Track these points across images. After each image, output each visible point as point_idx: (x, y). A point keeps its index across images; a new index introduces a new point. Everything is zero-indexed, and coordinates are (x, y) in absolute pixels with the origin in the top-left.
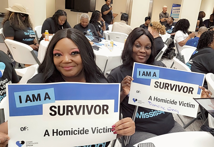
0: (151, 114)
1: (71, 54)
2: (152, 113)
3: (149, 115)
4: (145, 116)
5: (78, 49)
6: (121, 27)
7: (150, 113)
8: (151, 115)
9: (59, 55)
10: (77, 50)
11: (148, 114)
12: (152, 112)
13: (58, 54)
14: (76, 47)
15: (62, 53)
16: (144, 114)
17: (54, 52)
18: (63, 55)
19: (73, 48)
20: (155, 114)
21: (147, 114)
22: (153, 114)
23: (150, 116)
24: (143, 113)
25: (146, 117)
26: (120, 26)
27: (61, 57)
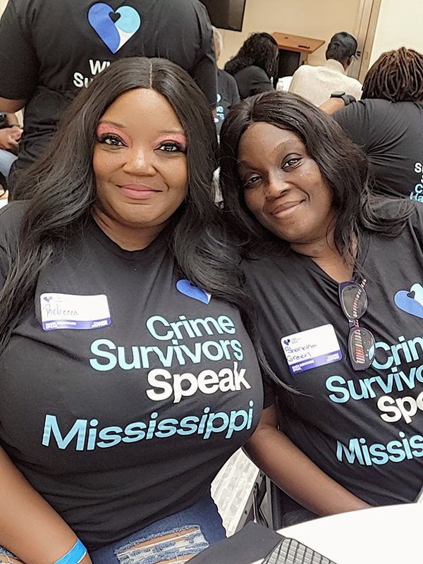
0: (395, 447)
1: (158, 149)
2: (399, 444)
3: (389, 454)
4: (372, 456)
5: (184, 137)
6: (325, 83)
7: (391, 444)
8: (394, 455)
9: (116, 141)
10: (180, 138)
11: (382, 448)
12: (400, 440)
13: (111, 138)
14: (178, 129)
15: (130, 137)
16: (365, 448)
17: (103, 129)
18: (129, 145)
19: (167, 128)
20: (412, 449)
21: (377, 450)
22: (402, 448)
23: (393, 459)
24: (361, 445)
25: (375, 460)
26: (321, 82)
27: (123, 150)
